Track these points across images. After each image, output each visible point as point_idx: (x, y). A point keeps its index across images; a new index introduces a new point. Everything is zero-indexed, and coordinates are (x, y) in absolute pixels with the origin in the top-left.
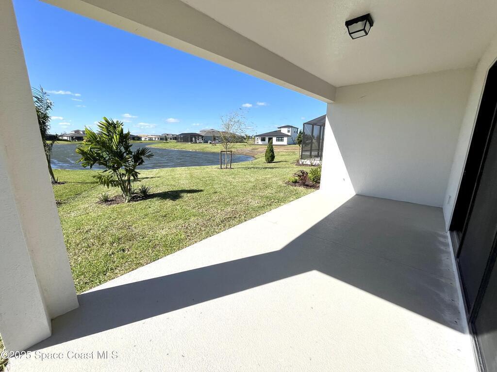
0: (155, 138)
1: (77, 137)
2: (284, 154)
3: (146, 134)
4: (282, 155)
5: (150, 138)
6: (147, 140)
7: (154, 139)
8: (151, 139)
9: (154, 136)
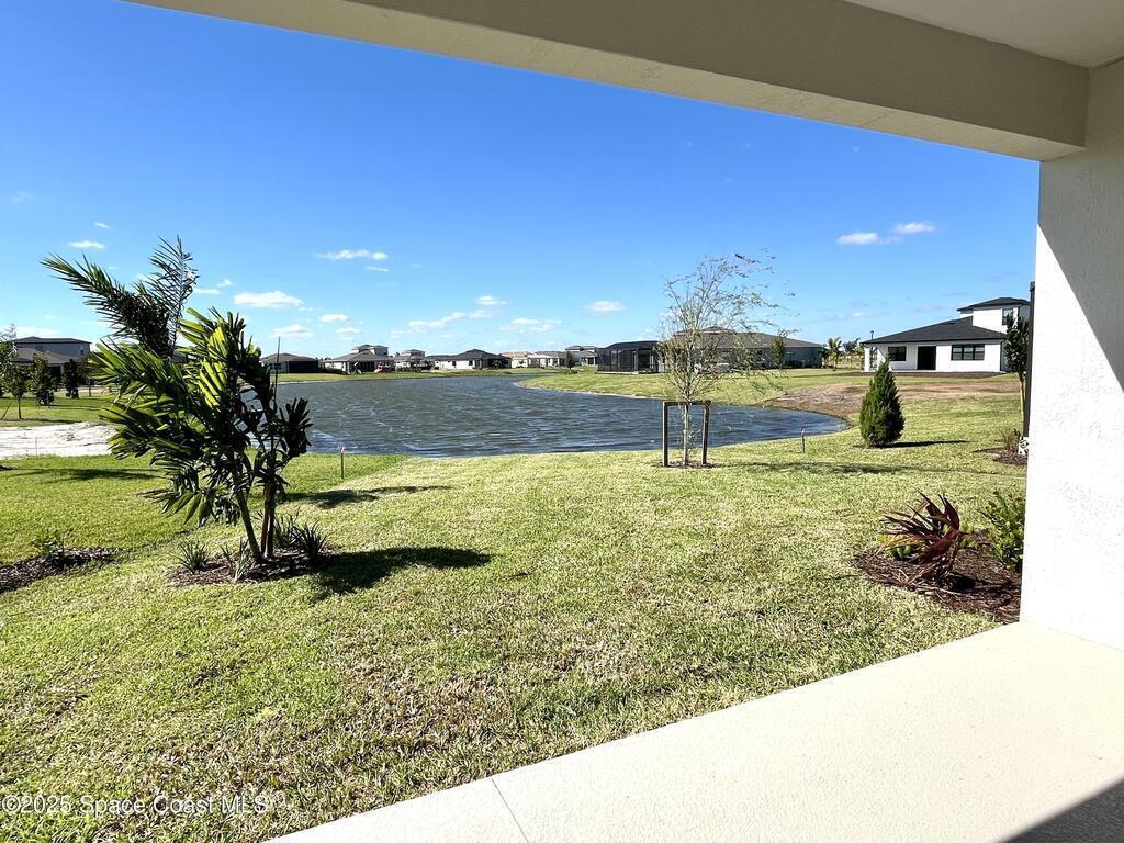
0: (547, 360)
1: (362, 363)
2: (974, 408)
3: (525, 350)
4: (959, 415)
5: (534, 360)
6: (525, 365)
7: (543, 363)
8: (535, 364)
9: (545, 353)
